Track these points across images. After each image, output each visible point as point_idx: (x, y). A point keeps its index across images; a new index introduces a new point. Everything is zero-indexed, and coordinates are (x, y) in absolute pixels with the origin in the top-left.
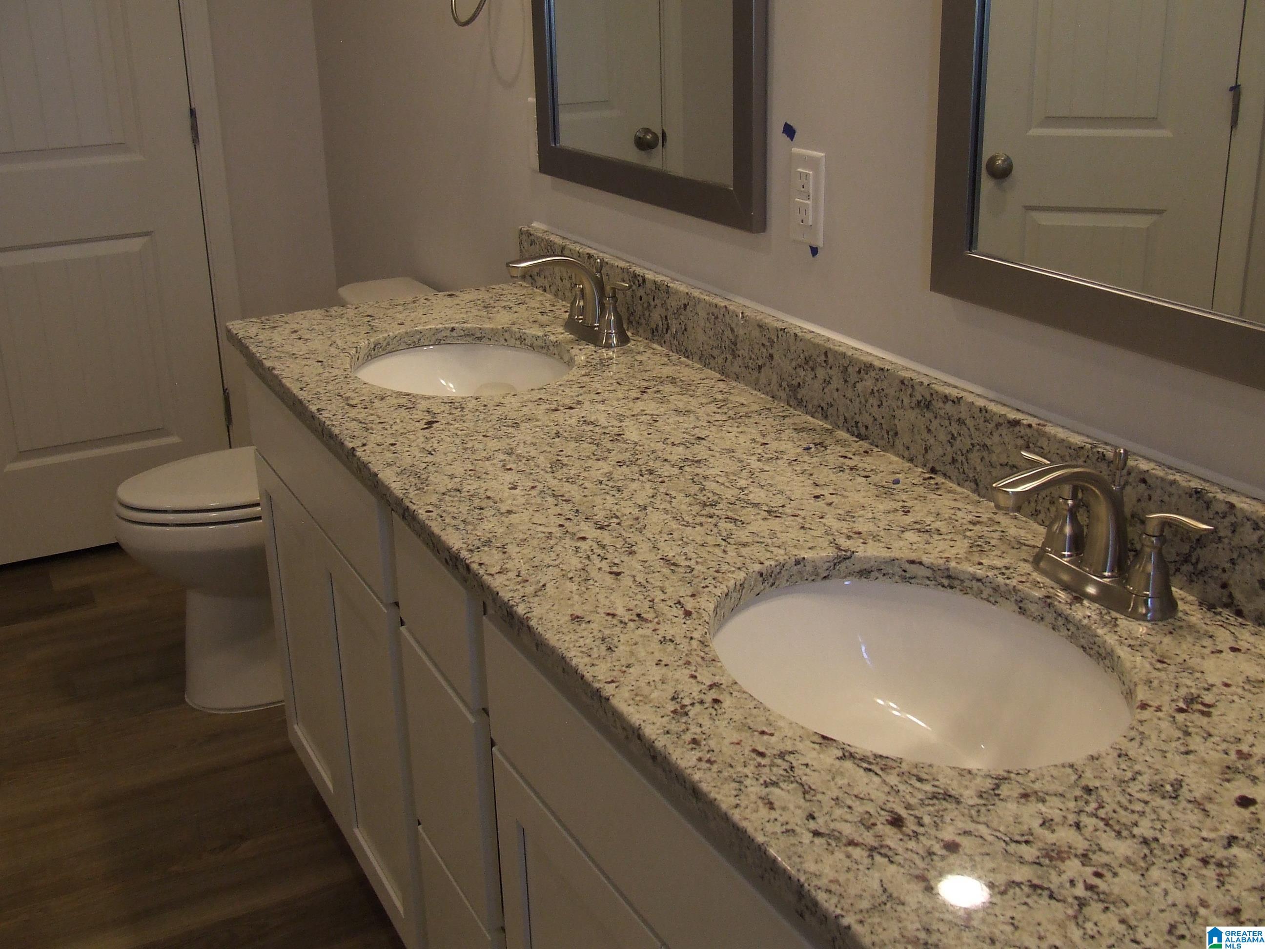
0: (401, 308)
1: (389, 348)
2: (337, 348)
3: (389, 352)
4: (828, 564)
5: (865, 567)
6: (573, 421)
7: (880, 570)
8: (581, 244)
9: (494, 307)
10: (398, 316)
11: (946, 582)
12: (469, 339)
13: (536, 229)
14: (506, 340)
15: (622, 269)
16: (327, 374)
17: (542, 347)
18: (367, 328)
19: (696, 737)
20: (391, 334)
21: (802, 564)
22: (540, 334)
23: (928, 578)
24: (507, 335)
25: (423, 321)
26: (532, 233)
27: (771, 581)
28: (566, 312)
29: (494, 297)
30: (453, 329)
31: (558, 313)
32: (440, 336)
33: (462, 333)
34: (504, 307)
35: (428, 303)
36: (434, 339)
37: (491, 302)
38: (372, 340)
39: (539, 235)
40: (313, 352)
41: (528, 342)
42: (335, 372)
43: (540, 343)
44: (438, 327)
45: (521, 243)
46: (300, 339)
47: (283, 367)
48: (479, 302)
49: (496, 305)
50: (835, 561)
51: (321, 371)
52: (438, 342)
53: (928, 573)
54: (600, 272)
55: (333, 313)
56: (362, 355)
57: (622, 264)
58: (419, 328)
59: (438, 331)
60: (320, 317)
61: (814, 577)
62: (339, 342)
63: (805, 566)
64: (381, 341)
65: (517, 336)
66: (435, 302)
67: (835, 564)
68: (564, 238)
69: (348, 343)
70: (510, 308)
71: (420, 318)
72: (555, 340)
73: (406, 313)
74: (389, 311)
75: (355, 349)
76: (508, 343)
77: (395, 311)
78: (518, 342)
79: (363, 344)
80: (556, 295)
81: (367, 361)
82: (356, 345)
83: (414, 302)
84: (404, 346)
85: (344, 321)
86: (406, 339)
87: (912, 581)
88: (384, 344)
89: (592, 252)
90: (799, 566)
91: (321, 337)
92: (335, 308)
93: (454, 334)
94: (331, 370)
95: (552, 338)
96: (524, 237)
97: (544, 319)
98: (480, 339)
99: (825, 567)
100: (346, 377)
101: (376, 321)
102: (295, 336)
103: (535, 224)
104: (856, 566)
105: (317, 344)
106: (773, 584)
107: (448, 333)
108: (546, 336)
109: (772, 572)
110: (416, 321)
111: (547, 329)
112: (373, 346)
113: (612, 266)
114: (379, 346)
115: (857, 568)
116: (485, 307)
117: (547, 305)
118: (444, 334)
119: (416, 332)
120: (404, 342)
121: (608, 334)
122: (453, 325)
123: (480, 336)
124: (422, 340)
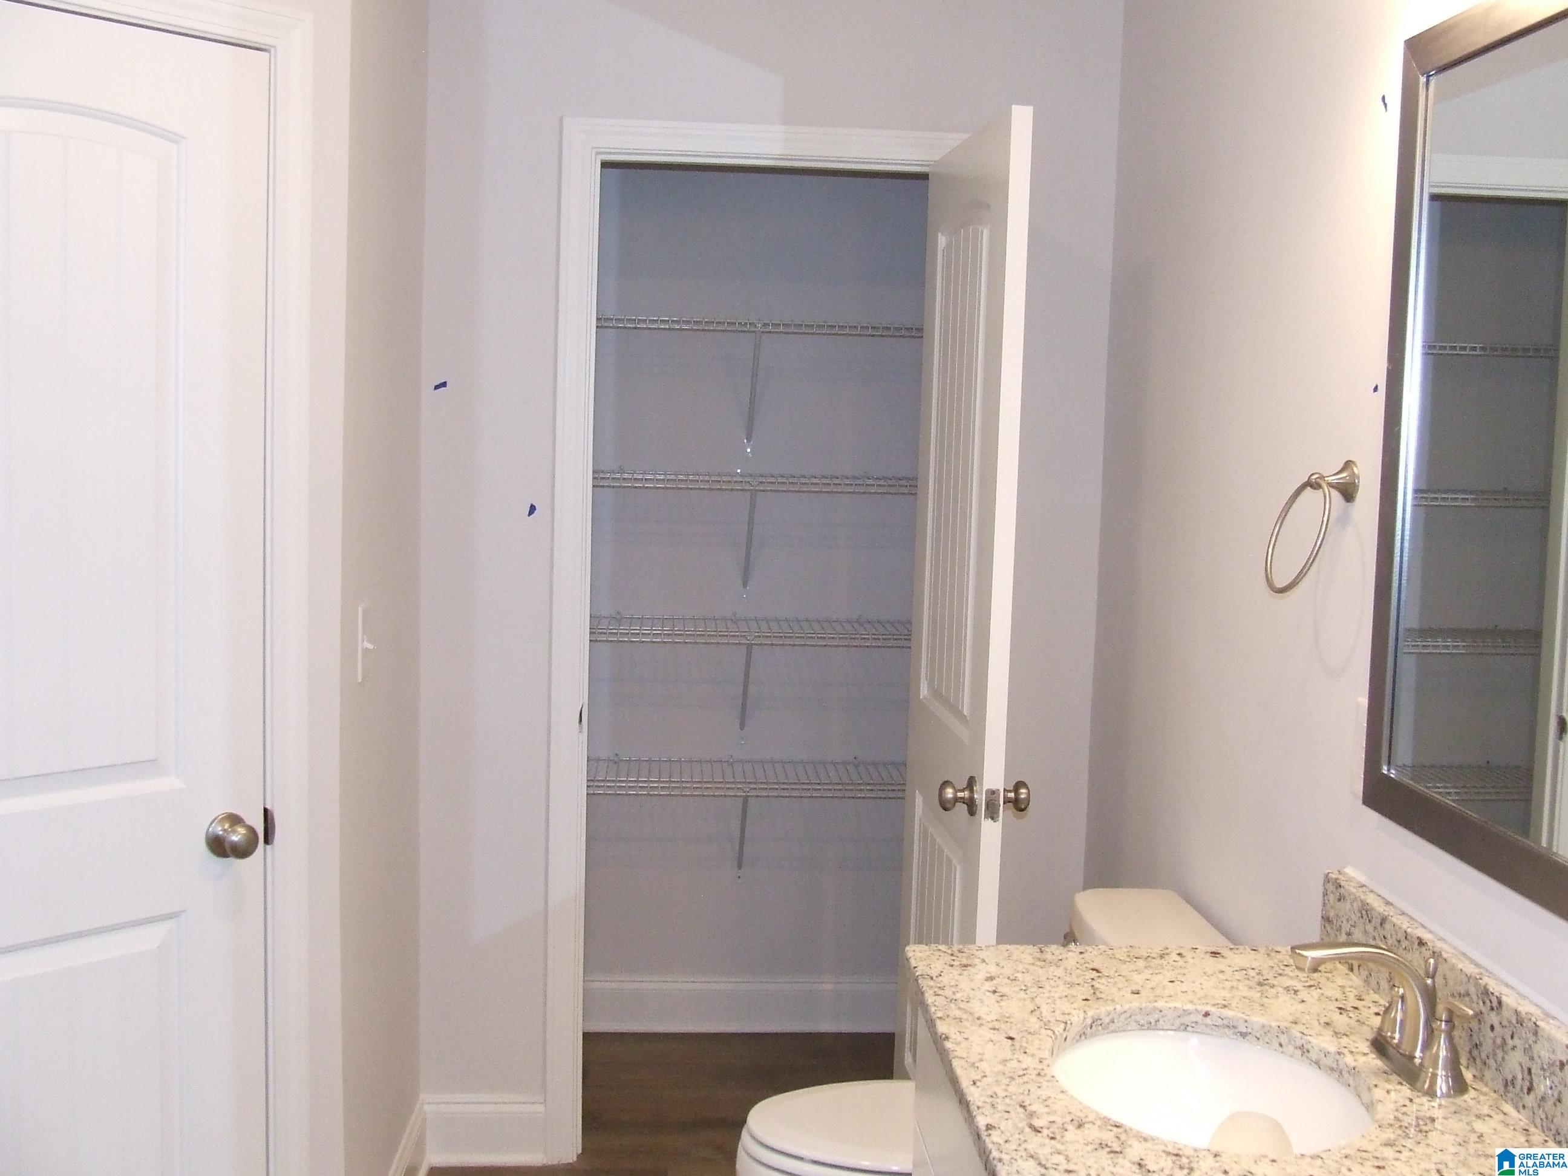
0: (1141, 963)
1: (1112, 1027)
2: (1040, 1019)
3: (1112, 1032)
8: (1411, 918)
9: (1273, 986)
10: (1136, 977)
12: (1229, 1032)
13: (1350, 880)
14: (1281, 1045)
15: (1469, 978)
16: (1014, 1064)
17: (1332, 1069)
18: (1086, 991)
20: (1118, 1007)
22: (1332, 1049)
24: (1283, 1039)
25: (1167, 992)
26: (1342, 884)
28: (1377, 1014)
29: (1276, 968)
30: (1207, 1014)
31: (1365, 1013)
32: (1187, 1020)
33: (1219, 1022)
34: (1287, 989)
35: (1181, 963)
36: (1178, 1022)
37: (1270, 976)
38: (1090, 1013)
39: (1353, 890)
40: (1006, 1019)
41: (1313, 1055)
42: (1028, 1061)
43: (1328, 1061)
44: (1186, 1007)
45: (1325, 894)
46: (995, 992)
47: (959, 1038)
48: (1252, 973)
49: (1275, 983)
51: (1008, 1054)
54: (1433, 977)
55: (1048, 956)
56: (1071, 1035)
57: (1470, 969)
58: (1160, 1004)
59: (1186, 1012)
60: (1030, 959)
62: (1045, 1009)
64: (1102, 1016)
65: (1299, 1043)
66: (1191, 961)
68: (1388, 903)
69: (1058, 1012)
70: (1296, 992)
71: (1164, 987)
72: (1353, 1064)
73: (1147, 974)
74: (1124, 966)
75: (1062, 1026)
76: (1285, 1049)
77: (1132, 967)
78: (1299, 1052)
79: (1077, 1018)
80: (1367, 981)
81: (1077, 1041)
82: (1066, 1018)
83: (1162, 957)
84: (1134, 1025)
85: (1059, 972)
86: (1138, 1018)
88: (1107, 1020)
89: (1426, 936)
91: (1022, 995)
92: (1054, 947)
93: (1208, 1020)
94: (1022, 1057)
95: (1349, 1059)
96: (1331, 887)
97: (1341, 1021)
98: (1244, 1035)
100: (1039, 1074)
101: (1104, 981)
102: (989, 986)
103: (1349, 870)
105: (1015, 1007)
107: (1199, 1018)
108: (1339, 1053)
110: (1158, 991)
111: (1344, 1041)
112: (1089, 1021)
113: (1453, 968)
114: (1099, 1022)
116: (1260, 984)
117: (1351, 996)
118: (1193, 1018)
119: (1155, 1008)
120: (1136, 1021)
121: (1434, 1076)
122: (1208, 1008)
123: (1244, 1030)
124: (1161, 1022)
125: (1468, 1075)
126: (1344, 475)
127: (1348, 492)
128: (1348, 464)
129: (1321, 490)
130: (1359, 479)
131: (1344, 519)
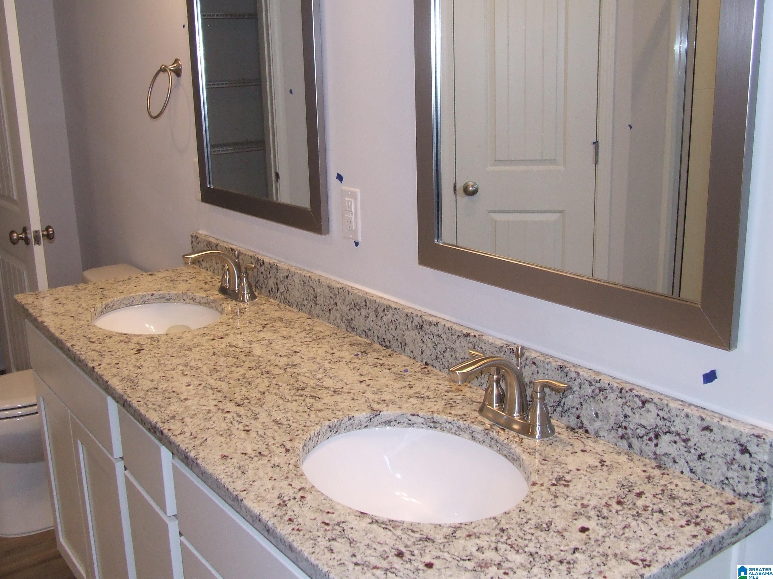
0: (121, 283)
1: (114, 307)
2: (83, 308)
3: (115, 310)
4: (367, 419)
5: (388, 419)
6: (223, 346)
7: (396, 420)
8: (227, 242)
9: (177, 281)
10: (120, 288)
11: (432, 425)
12: (163, 300)
13: (201, 234)
14: (184, 300)
15: (251, 257)
16: (77, 324)
17: (206, 303)
18: (100, 296)
19: (291, 517)
20: (115, 299)
21: (352, 419)
22: (204, 296)
23: (423, 423)
24: (185, 297)
25: (134, 290)
26: (198, 236)
27: (335, 430)
28: (219, 282)
29: (177, 275)
30: (152, 295)
31: (215, 283)
32: (145, 299)
33: (158, 297)
34: (183, 281)
35: (138, 280)
36: (141, 301)
37: (175, 278)
38: (104, 303)
39: (203, 238)
40: (69, 311)
41: (197, 300)
42: (82, 323)
43: (204, 301)
44: (143, 294)
45: (192, 243)
46: (60, 304)
47: (49, 321)
48: (168, 278)
49: (178, 279)
50: (371, 417)
51: (74, 322)
52: (144, 303)
53: (422, 421)
54: (238, 258)
55: (80, 288)
56: (98, 312)
57: (251, 254)
58: (132, 295)
59: (144, 296)
60: (72, 290)
61: (360, 427)
62: (84, 305)
63: (354, 421)
64: (109, 303)
65: (191, 297)
66: (142, 279)
67: (371, 419)
68: (217, 239)
69: (90, 305)
70: (187, 281)
71: (133, 289)
72: (213, 299)
73: (124, 286)
74: (114, 285)
75: (93, 309)
76: (186, 301)
77: (117, 285)
78: (191, 301)
79: (99, 305)
80: (214, 272)
81: (101, 315)
82: (94, 306)
83: (129, 279)
84: (123, 305)
85: (86, 292)
86: (124, 302)
87: (414, 426)
88: (112, 305)
89: (234, 247)
90: (351, 421)
91: (72, 302)
92: (82, 284)
93: (153, 297)
94: (79, 322)
95: (212, 298)
96: (194, 239)
97: (206, 287)
98: (169, 300)
99: (365, 421)
100: (88, 325)
101: (107, 291)
102: (56, 302)
103: (201, 232)
104: (382, 419)
105: (71, 306)
106: (336, 432)
107: (150, 297)
108: (207, 296)
109: (335, 425)
110: (130, 291)
111: (208, 292)
112: (104, 306)
113: (245, 255)
114: (108, 306)
115: (383, 420)
116: (171, 281)
117: (209, 278)
118: (147, 298)
119: (131, 297)
120: (123, 303)
121: (244, 294)
122: (153, 292)
123: (169, 298)
124: (134, 301)
125: (256, 294)
126: (175, 65)
127: (178, 72)
128: (176, 61)
129: (167, 72)
130: (181, 66)
131: (178, 85)
